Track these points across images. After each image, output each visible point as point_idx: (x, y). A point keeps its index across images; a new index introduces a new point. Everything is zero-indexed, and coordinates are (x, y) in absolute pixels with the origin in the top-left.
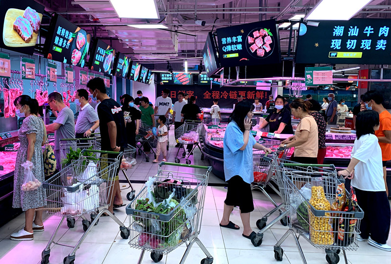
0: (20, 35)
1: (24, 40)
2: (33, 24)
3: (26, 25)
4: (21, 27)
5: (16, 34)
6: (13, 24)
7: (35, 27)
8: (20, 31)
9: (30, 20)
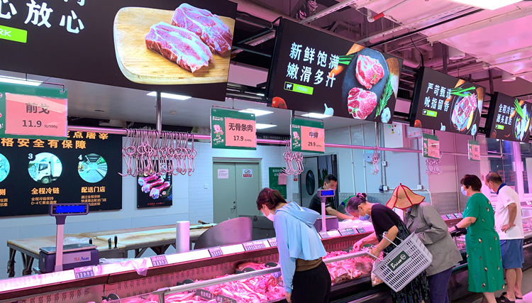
0: (174, 61)
1: (190, 71)
2: (208, 38)
3: (185, 40)
4: (171, 45)
5: (158, 59)
6: (144, 39)
7: (215, 43)
8: (169, 53)
9: (198, 30)
